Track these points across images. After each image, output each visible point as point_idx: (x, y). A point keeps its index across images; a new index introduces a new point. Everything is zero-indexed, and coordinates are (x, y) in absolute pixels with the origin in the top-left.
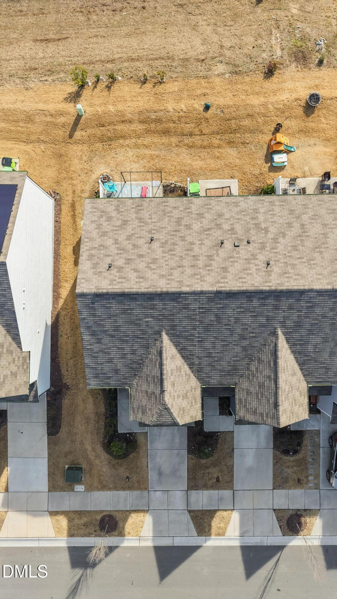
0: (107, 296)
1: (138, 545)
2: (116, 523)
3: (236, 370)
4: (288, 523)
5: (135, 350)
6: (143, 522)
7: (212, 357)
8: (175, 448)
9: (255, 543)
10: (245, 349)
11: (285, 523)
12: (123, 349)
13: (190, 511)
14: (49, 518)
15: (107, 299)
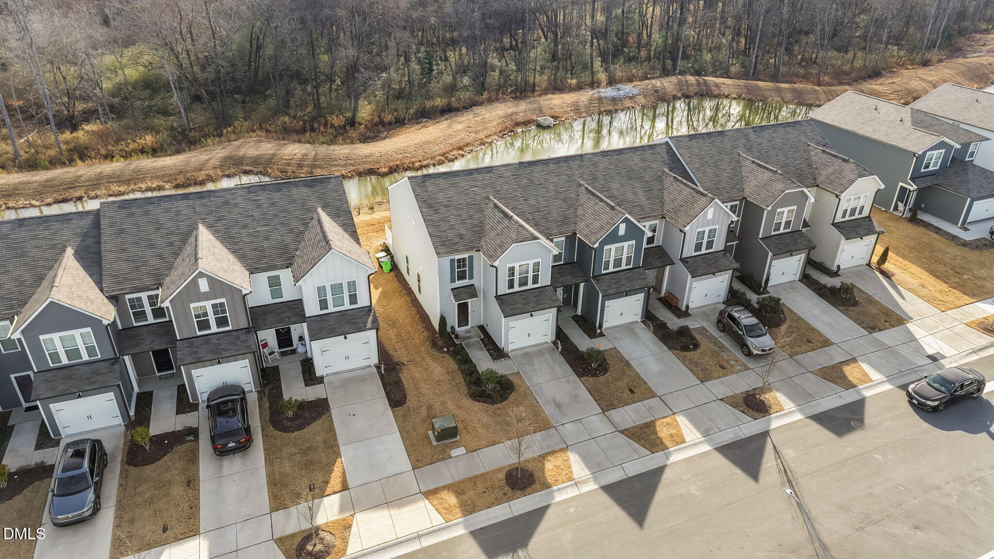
0: (434, 176)
1: (577, 493)
2: (531, 475)
3: (567, 218)
4: (747, 405)
5: (472, 215)
6: (568, 460)
7: (541, 211)
8: (561, 377)
9: (730, 439)
10: (564, 200)
11: (744, 407)
12: (460, 215)
13: (622, 432)
14: (427, 502)
15: (434, 178)
